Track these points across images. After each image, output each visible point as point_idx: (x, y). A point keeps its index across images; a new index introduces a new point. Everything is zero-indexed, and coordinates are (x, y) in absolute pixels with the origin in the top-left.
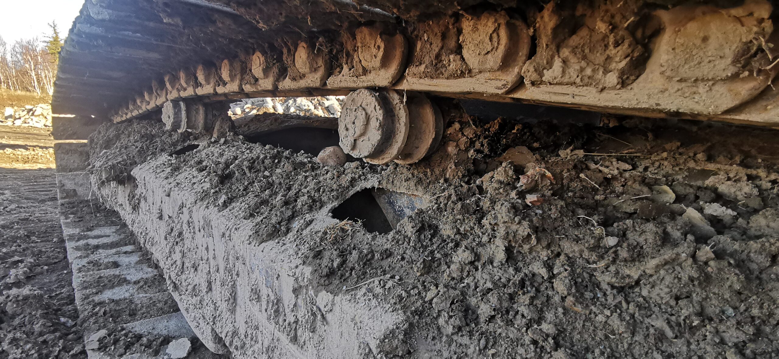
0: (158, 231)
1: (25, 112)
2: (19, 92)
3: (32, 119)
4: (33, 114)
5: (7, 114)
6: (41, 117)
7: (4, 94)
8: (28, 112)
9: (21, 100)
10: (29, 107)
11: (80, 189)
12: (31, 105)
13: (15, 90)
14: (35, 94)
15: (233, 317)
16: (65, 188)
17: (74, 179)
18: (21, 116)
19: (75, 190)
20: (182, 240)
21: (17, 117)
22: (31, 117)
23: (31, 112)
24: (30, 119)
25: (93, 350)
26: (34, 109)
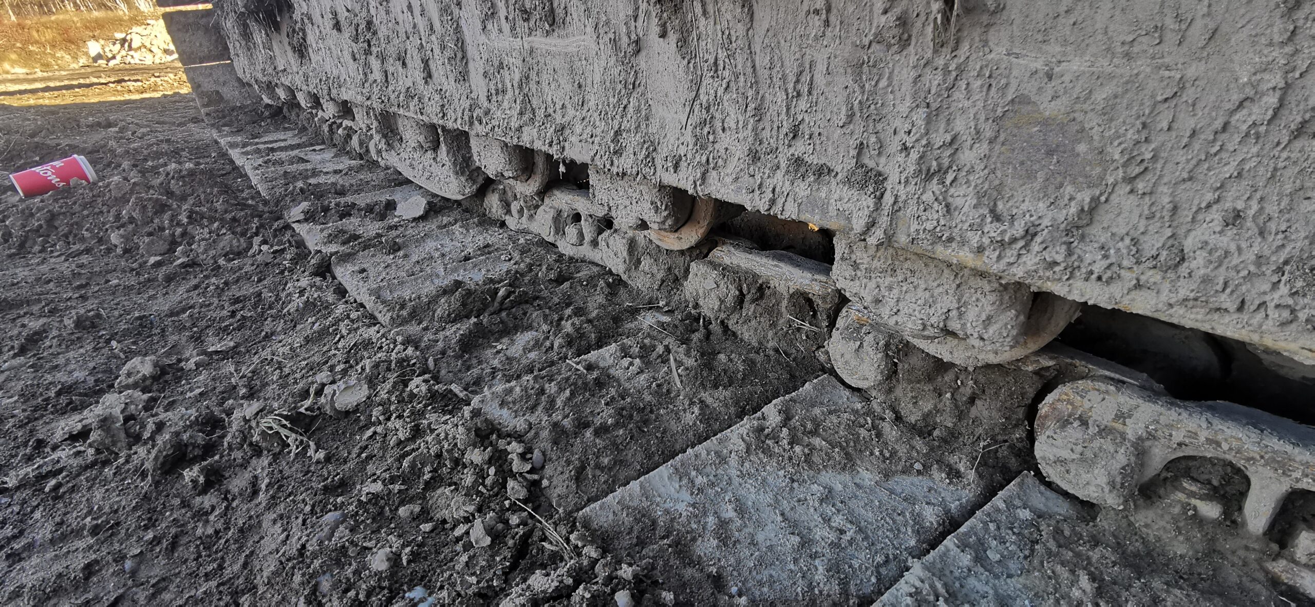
0: (342, 60)
1: (118, 46)
2: (96, 14)
3: (132, 57)
4: (130, 46)
5: (93, 53)
6: (143, 50)
7: (75, 19)
8: (122, 45)
9: (103, 27)
10: (119, 36)
11: (225, 89)
12: (122, 32)
13: (89, 10)
14: (121, 13)
15: (467, 85)
16: (203, 89)
17: (211, 74)
18: (115, 52)
19: (218, 92)
20: (375, 33)
21: (110, 55)
22: (130, 53)
23: (126, 45)
24: (129, 57)
25: (298, 221)
26: (128, 38)
